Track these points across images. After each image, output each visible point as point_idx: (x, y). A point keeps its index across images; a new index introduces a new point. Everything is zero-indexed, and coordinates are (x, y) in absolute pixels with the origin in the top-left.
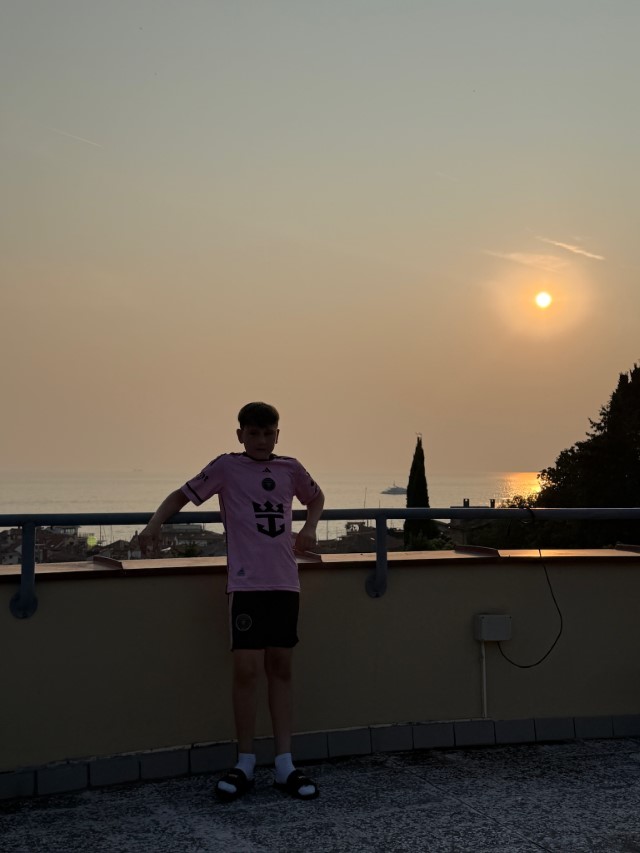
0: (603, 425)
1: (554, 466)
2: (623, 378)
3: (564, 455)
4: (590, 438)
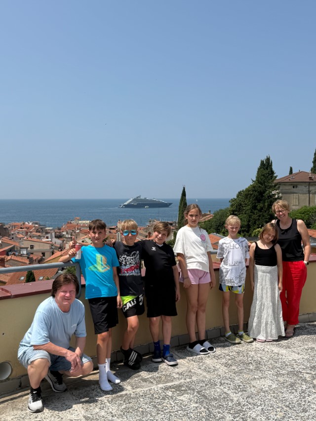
0: (257, 181)
1: (236, 197)
2: (262, 162)
3: (240, 193)
4: (251, 186)
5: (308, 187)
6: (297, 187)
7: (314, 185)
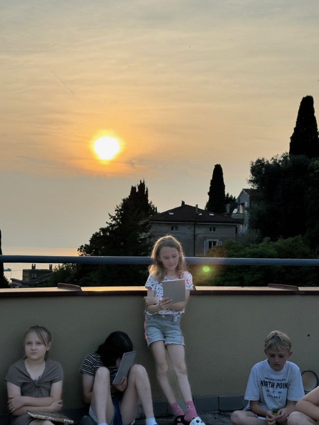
0: (117, 217)
1: (88, 243)
2: (133, 189)
3: (95, 236)
4: (109, 225)
5: (192, 229)
6: (177, 228)
7: (202, 227)
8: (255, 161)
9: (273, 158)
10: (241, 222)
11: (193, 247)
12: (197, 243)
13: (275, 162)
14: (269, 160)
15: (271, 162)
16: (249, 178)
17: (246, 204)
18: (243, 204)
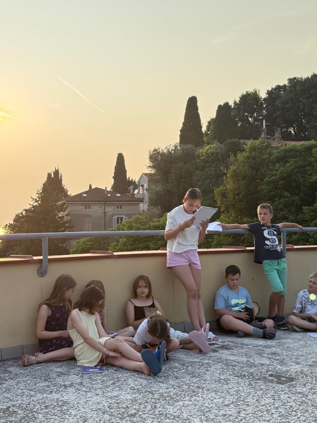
0: (38, 199)
1: (12, 222)
2: (49, 175)
3: (17, 216)
4: (31, 207)
5: (103, 207)
7: (110, 205)
8: (152, 150)
9: (166, 148)
10: (142, 200)
11: (104, 222)
12: (107, 219)
13: (168, 151)
14: (163, 149)
15: (165, 151)
16: (148, 165)
17: (146, 186)
18: (143, 186)
